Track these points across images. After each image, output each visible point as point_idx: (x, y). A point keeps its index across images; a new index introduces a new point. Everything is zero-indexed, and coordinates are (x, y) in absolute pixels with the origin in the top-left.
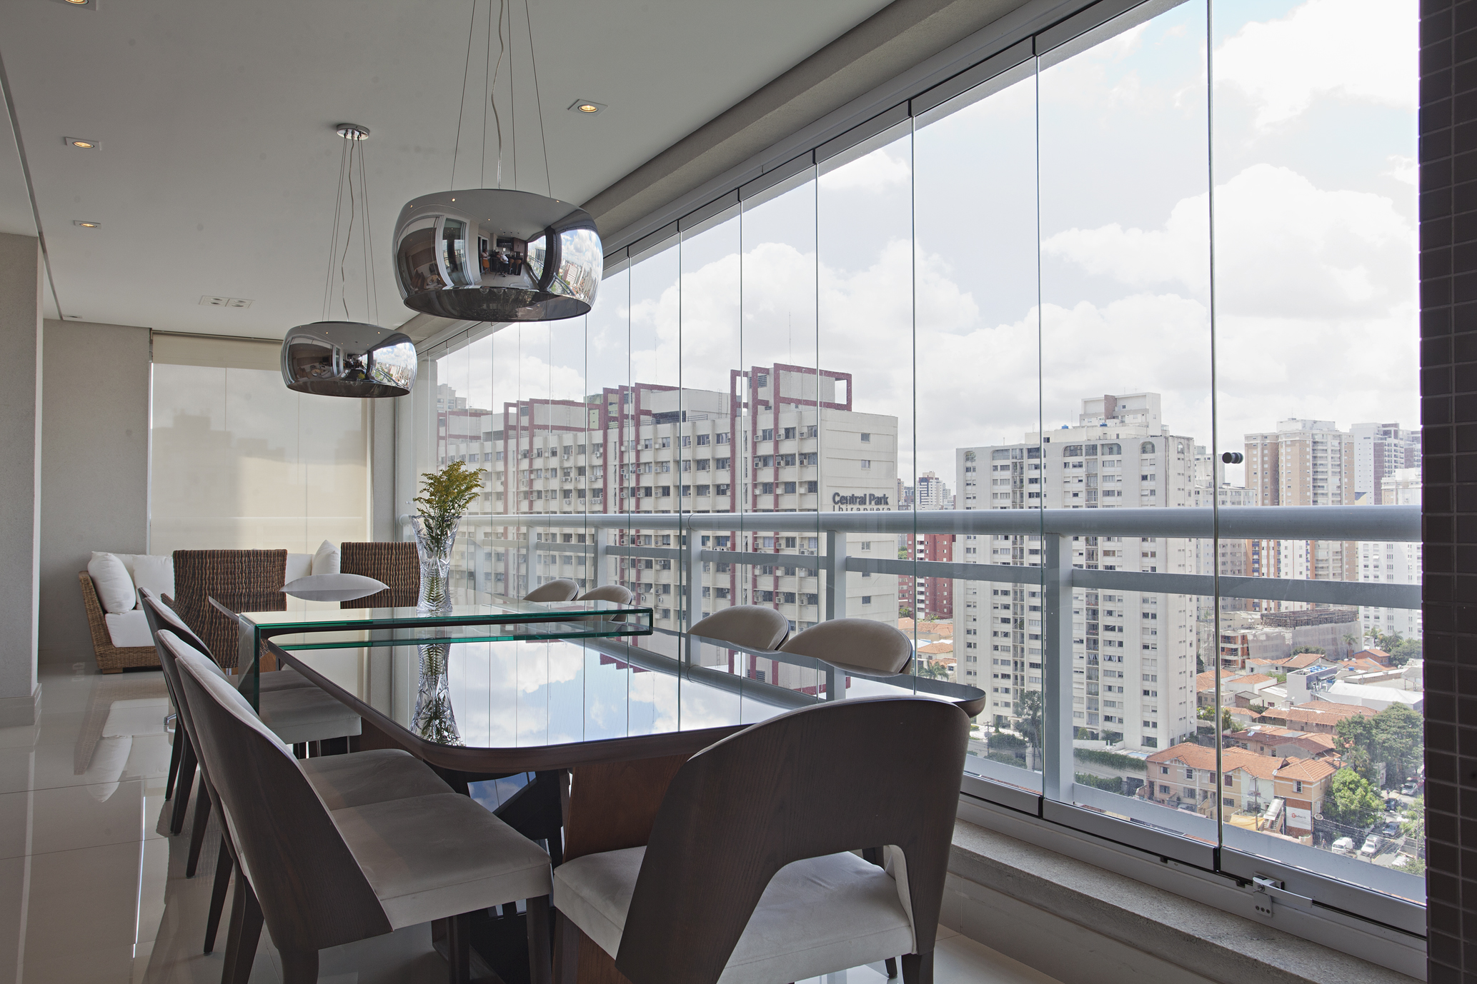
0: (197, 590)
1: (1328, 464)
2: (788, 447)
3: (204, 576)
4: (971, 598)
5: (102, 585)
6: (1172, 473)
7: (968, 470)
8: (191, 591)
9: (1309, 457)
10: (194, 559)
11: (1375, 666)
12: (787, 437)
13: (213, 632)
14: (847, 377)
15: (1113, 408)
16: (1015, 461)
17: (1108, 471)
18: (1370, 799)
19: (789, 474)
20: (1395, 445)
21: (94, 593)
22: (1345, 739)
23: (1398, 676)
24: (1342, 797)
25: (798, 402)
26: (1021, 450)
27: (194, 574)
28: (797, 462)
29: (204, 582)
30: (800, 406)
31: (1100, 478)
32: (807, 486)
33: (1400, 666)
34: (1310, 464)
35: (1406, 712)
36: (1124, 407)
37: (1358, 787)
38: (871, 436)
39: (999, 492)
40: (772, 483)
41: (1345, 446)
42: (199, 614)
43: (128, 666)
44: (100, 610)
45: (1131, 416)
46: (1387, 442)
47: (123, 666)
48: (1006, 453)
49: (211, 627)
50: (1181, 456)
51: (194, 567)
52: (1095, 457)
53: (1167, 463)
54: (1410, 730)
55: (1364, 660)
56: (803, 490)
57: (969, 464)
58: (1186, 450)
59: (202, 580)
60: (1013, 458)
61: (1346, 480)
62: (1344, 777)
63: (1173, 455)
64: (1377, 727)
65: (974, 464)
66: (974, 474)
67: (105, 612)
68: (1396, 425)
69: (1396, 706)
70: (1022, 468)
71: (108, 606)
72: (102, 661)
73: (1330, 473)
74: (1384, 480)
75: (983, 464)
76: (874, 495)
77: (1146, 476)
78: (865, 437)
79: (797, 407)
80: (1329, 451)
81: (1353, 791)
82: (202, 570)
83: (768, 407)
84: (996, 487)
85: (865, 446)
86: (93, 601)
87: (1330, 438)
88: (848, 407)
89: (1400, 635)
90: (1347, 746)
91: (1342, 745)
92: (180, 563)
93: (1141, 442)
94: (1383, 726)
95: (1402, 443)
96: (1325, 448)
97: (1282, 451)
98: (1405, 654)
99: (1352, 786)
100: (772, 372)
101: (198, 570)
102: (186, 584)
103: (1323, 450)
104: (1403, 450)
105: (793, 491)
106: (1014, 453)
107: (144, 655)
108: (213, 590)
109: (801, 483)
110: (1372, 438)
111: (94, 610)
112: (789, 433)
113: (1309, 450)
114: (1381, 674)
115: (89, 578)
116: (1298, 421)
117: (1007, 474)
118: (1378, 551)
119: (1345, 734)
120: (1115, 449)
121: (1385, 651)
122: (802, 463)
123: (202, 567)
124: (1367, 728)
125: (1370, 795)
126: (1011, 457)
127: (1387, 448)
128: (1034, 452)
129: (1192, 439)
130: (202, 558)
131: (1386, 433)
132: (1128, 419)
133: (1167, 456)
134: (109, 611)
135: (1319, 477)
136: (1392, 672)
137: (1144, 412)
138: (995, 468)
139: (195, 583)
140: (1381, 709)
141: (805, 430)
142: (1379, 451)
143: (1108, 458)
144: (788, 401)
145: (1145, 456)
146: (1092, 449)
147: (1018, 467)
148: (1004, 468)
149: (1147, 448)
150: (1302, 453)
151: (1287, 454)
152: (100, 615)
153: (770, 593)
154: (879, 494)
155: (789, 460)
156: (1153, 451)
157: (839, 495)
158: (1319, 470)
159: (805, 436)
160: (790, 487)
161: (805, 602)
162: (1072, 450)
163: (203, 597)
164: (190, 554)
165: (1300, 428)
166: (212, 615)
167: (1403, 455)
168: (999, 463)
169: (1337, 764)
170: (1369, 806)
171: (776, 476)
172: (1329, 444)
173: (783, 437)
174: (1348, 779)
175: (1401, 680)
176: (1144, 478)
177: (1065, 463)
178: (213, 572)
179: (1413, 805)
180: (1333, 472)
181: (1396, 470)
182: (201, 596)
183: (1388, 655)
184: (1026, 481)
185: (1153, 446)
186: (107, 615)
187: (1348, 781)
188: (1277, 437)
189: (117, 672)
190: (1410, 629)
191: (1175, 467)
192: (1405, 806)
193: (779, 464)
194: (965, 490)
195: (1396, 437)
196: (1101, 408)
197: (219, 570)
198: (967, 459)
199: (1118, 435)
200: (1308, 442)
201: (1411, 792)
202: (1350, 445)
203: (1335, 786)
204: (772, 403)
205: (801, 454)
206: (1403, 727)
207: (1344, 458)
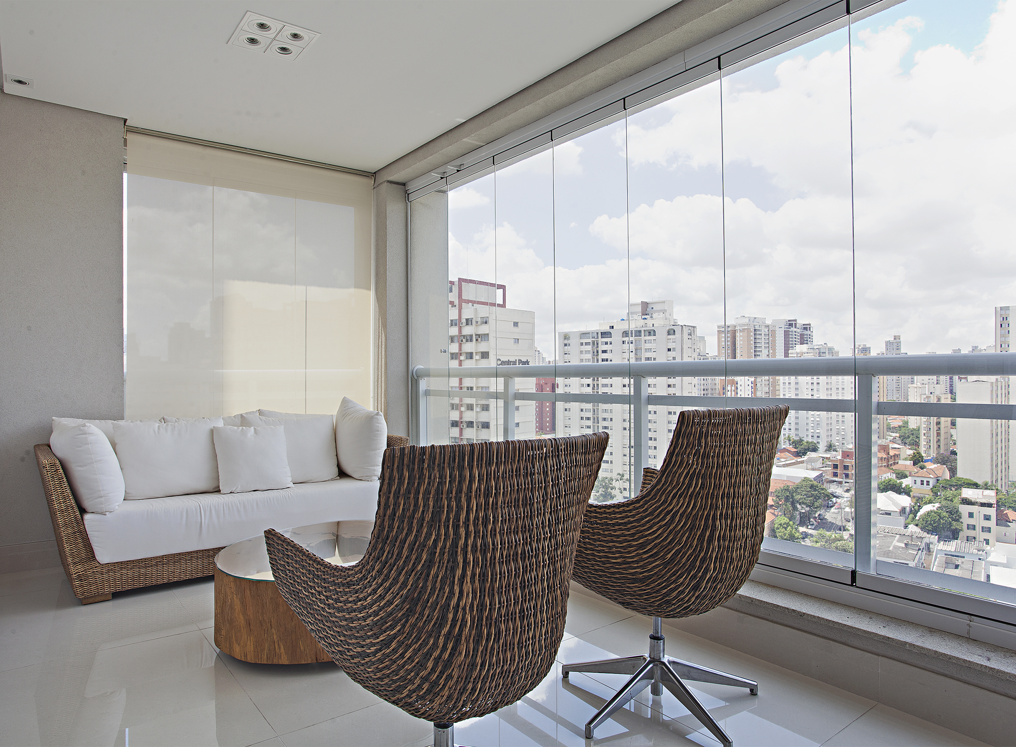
0: (442, 553)
1: (762, 341)
2: (467, 330)
3: (463, 517)
4: (568, 422)
5: (78, 472)
6: (685, 347)
7: (566, 345)
8: (424, 556)
9: (752, 338)
10: (442, 469)
11: (790, 456)
12: (467, 324)
13: (479, 660)
14: (503, 287)
15: (646, 309)
16: (593, 339)
17: (648, 346)
18: (795, 533)
19: (468, 347)
20: (795, 332)
21: (66, 484)
22: (780, 499)
23: (802, 462)
24: (779, 532)
25: (473, 302)
26: (598, 333)
27: (437, 514)
28: (474, 339)
29: (462, 531)
30: (475, 305)
31: (643, 351)
32: (480, 355)
33: (803, 456)
34: (752, 342)
35: (811, 483)
36: (652, 308)
37: (788, 526)
38: (519, 323)
39: (584, 358)
40: (457, 353)
41: (771, 333)
42: (443, 618)
43: (119, 589)
44: (76, 509)
45: (657, 314)
46: (791, 330)
47: (113, 590)
48: (587, 335)
49: (475, 650)
50: (690, 337)
51: (439, 492)
52: (640, 337)
53: (682, 340)
54: (813, 493)
55: (784, 454)
56: (478, 357)
57: (566, 342)
58: (692, 333)
59: (456, 527)
60: (592, 338)
61: (772, 351)
62: (780, 521)
63: (686, 336)
64: (796, 491)
65: (569, 342)
66: (569, 347)
67: (83, 511)
68: (795, 320)
69: (806, 479)
70: (597, 344)
71: (87, 504)
72: (81, 586)
73: (763, 347)
74: (790, 351)
75: (574, 341)
76: (521, 360)
77: (670, 349)
78: (516, 324)
79: (473, 306)
80: (763, 335)
81: (786, 529)
82: (459, 500)
83: (453, 305)
84: (582, 355)
85: (515, 329)
86: (64, 498)
87: (763, 327)
88: (503, 306)
89: (803, 439)
90: (780, 503)
91: (778, 503)
92: (401, 482)
93: (668, 328)
94: (799, 491)
95: (798, 330)
96: (761, 333)
97: (738, 334)
98: (805, 450)
99: (785, 526)
100: (457, 283)
101: (449, 500)
102: (411, 538)
103: (759, 334)
104: (799, 334)
105: (471, 358)
106: (593, 335)
107: (142, 571)
108: (484, 552)
109: (476, 353)
110: (783, 328)
111: (67, 510)
112: (468, 322)
113: (752, 334)
114: (794, 461)
115: (57, 462)
116: (746, 317)
117: (589, 348)
118: (790, 391)
119: (779, 496)
120: (652, 333)
121: (795, 448)
122: (477, 340)
123: (460, 491)
124: (792, 493)
125: (794, 531)
126: (591, 337)
127: (791, 333)
128: (604, 334)
129: (695, 327)
130: (461, 468)
131: (791, 325)
132: (654, 316)
133: (682, 337)
134: (88, 509)
135: (758, 350)
136: (800, 460)
137: (664, 311)
138: (582, 344)
139: (438, 535)
140: (797, 481)
141: (479, 320)
142: (787, 334)
143: (648, 338)
144: (468, 301)
145: (670, 337)
146: (638, 333)
147: (595, 344)
148: (587, 344)
149: (671, 332)
150: (749, 336)
151: (740, 336)
152: (76, 517)
153: (456, 422)
154: (524, 360)
155: (469, 339)
156: (674, 334)
157: (500, 360)
158: (757, 345)
159: (479, 323)
160: (470, 356)
161: (480, 427)
162: (625, 334)
163: (459, 572)
164: (432, 458)
165: (748, 322)
166: (480, 619)
167: (799, 337)
168: (584, 341)
169: (776, 513)
170: (794, 537)
171: (460, 349)
172: (763, 330)
173: (464, 324)
174: (783, 521)
175: (805, 464)
176: (669, 350)
177: (623, 341)
178: (487, 503)
179: (816, 534)
180: (765, 347)
181: (797, 346)
182: (453, 570)
183: (796, 450)
184: (600, 352)
185: (674, 331)
186: (87, 517)
187: (783, 523)
188: (735, 326)
189: (103, 599)
190: (807, 436)
191: (687, 343)
192: (812, 536)
193: (462, 341)
194: (564, 357)
195: (795, 327)
196: (639, 309)
197: (500, 499)
198: (565, 339)
199: (653, 324)
200: (751, 330)
201: (813, 527)
202: (774, 332)
203: (776, 526)
204: (456, 303)
205: (476, 335)
206: (810, 491)
207: (770, 339)
